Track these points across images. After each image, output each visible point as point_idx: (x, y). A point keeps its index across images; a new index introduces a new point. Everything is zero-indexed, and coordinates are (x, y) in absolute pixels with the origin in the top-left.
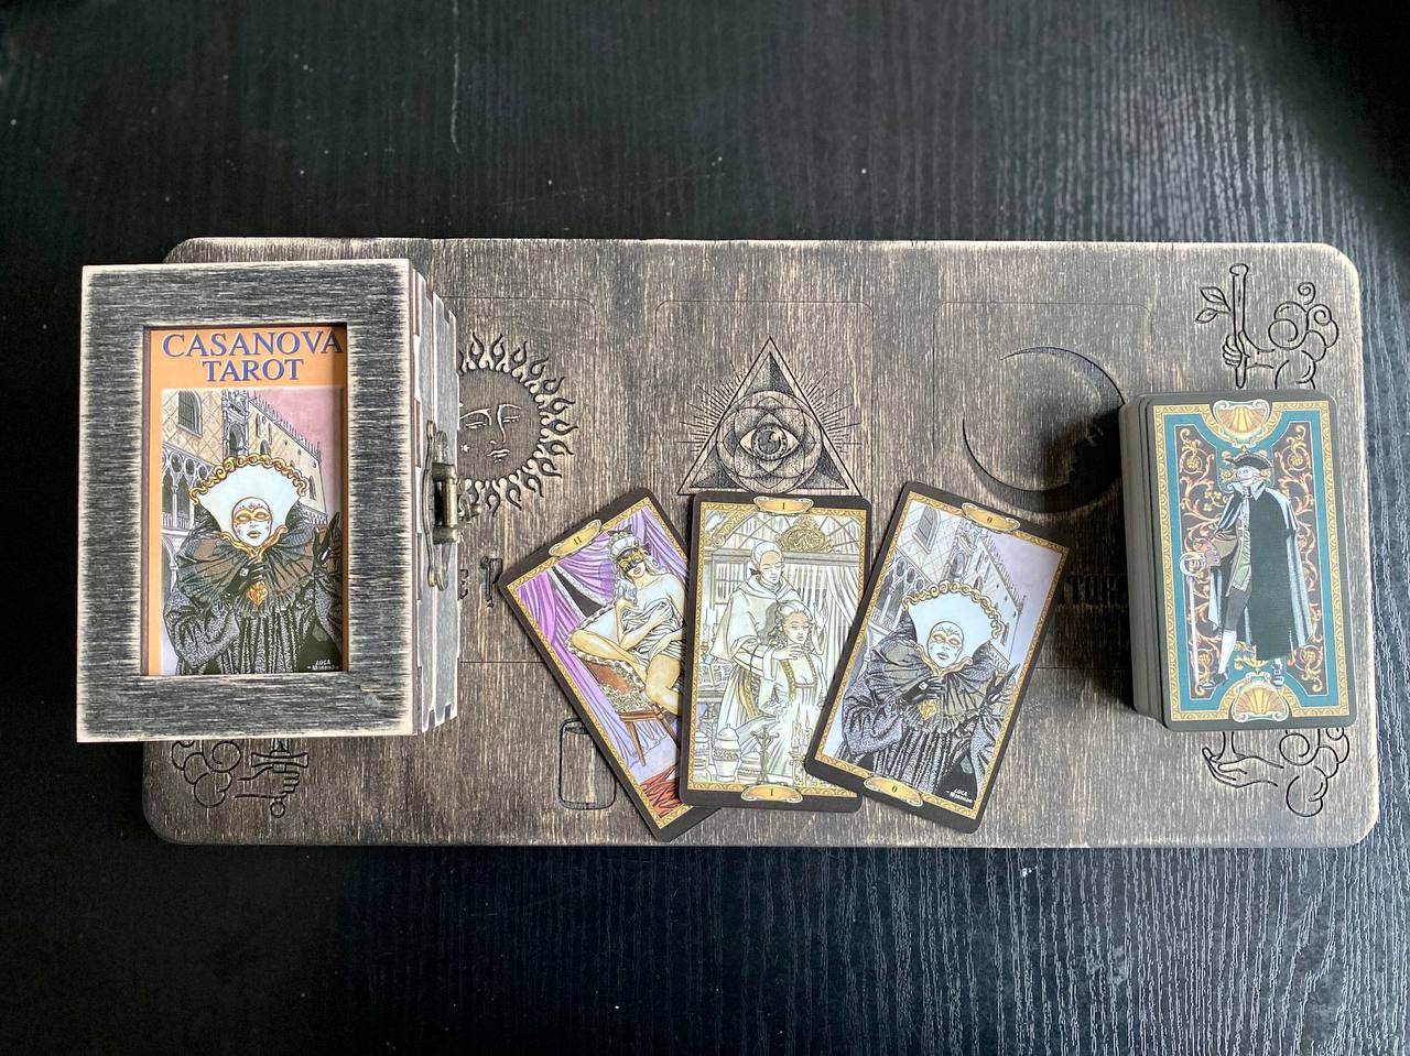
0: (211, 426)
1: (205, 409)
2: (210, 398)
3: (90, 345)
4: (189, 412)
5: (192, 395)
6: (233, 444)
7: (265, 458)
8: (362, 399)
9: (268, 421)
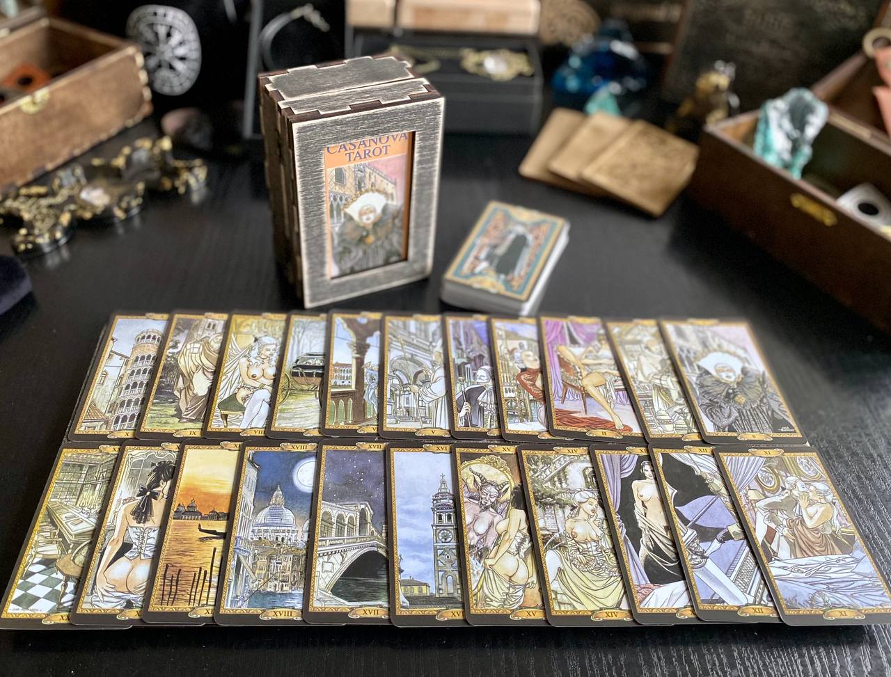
0: (350, 180)
1: (347, 174)
2: (349, 168)
3: (299, 161)
4: (340, 177)
5: (341, 169)
6: (359, 186)
7: (374, 189)
8: (420, 162)
9: (374, 174)
